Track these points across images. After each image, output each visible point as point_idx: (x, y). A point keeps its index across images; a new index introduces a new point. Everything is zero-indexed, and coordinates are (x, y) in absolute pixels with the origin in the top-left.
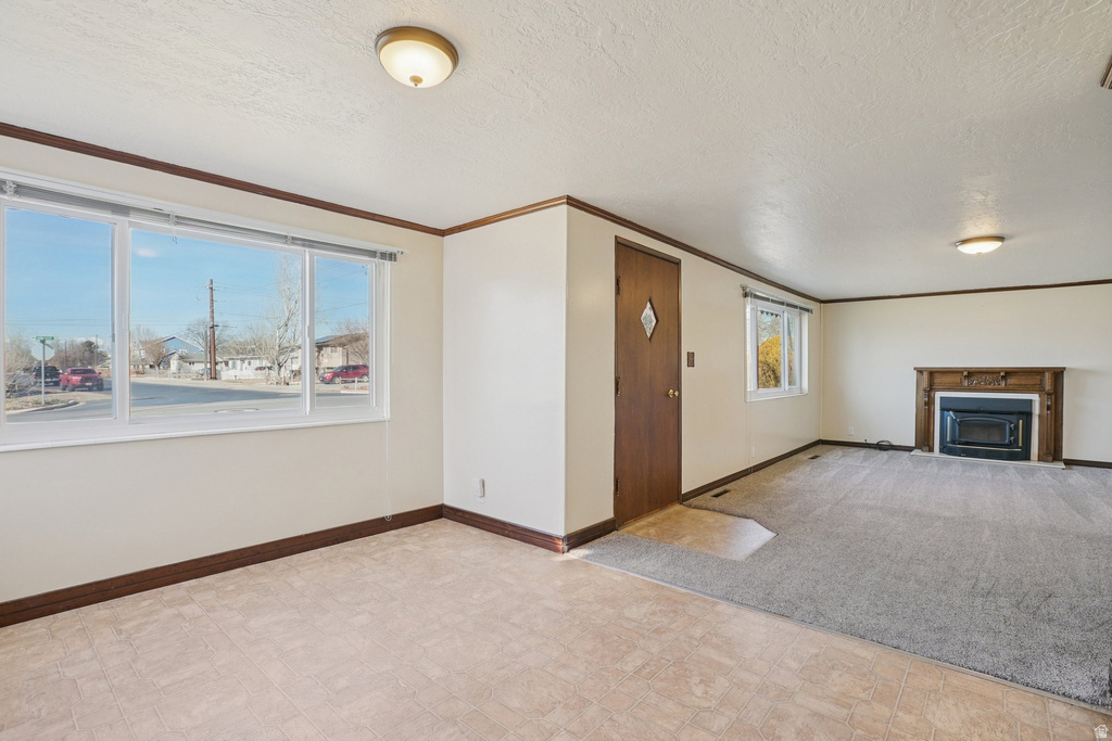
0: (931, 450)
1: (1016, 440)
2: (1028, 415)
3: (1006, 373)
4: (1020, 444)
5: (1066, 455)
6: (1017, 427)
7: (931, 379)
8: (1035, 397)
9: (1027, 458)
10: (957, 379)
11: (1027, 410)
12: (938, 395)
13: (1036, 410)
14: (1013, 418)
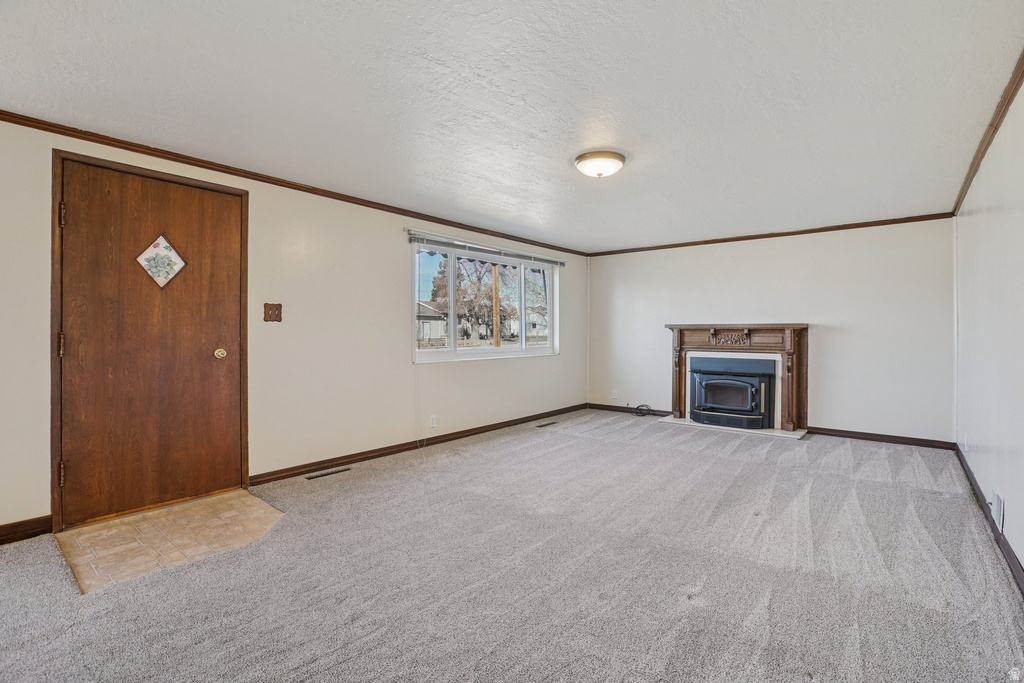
0: (682, 415)
1: (758, 406)
2: (770, 378)
3: (750, 330)
4: (763, 411)
5: (810, 423)
6: (758, 391)
7: (683, 336)
8: (777, 357)
9: (770, 425)
10: (705, 337)
11: (771, 372)
12: (690, 355)
13: (779, 372)
14: (755, 381)
